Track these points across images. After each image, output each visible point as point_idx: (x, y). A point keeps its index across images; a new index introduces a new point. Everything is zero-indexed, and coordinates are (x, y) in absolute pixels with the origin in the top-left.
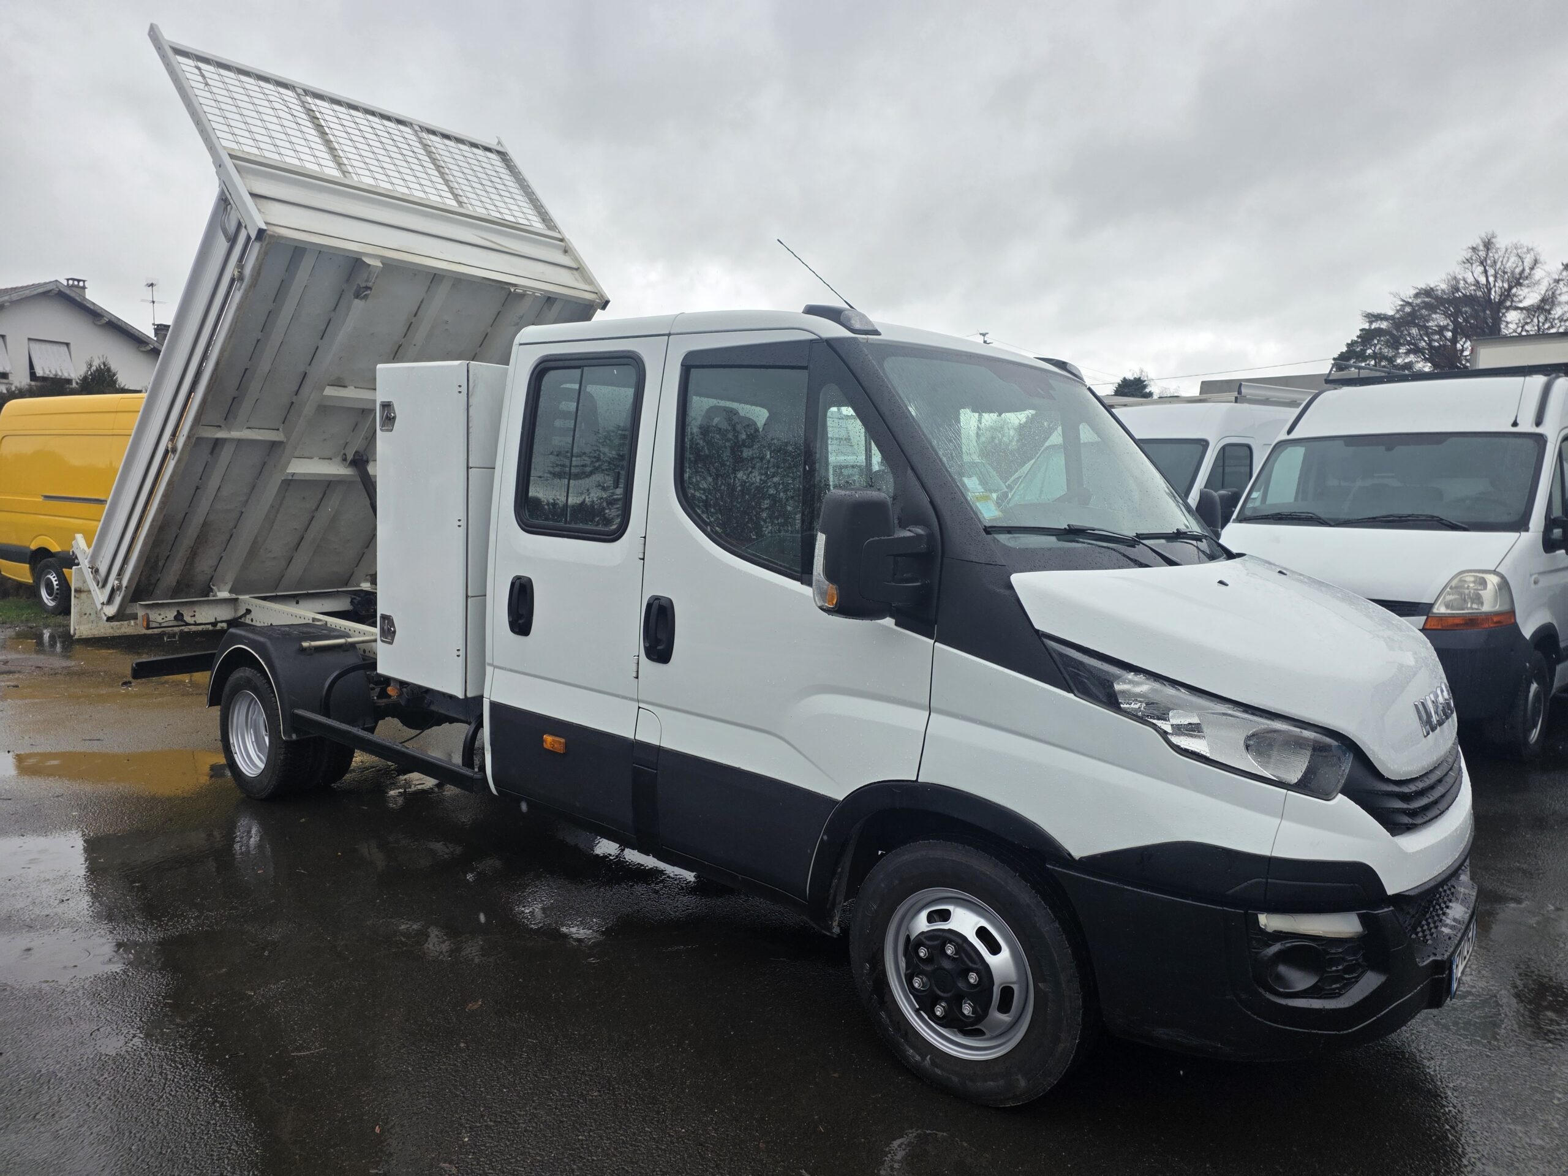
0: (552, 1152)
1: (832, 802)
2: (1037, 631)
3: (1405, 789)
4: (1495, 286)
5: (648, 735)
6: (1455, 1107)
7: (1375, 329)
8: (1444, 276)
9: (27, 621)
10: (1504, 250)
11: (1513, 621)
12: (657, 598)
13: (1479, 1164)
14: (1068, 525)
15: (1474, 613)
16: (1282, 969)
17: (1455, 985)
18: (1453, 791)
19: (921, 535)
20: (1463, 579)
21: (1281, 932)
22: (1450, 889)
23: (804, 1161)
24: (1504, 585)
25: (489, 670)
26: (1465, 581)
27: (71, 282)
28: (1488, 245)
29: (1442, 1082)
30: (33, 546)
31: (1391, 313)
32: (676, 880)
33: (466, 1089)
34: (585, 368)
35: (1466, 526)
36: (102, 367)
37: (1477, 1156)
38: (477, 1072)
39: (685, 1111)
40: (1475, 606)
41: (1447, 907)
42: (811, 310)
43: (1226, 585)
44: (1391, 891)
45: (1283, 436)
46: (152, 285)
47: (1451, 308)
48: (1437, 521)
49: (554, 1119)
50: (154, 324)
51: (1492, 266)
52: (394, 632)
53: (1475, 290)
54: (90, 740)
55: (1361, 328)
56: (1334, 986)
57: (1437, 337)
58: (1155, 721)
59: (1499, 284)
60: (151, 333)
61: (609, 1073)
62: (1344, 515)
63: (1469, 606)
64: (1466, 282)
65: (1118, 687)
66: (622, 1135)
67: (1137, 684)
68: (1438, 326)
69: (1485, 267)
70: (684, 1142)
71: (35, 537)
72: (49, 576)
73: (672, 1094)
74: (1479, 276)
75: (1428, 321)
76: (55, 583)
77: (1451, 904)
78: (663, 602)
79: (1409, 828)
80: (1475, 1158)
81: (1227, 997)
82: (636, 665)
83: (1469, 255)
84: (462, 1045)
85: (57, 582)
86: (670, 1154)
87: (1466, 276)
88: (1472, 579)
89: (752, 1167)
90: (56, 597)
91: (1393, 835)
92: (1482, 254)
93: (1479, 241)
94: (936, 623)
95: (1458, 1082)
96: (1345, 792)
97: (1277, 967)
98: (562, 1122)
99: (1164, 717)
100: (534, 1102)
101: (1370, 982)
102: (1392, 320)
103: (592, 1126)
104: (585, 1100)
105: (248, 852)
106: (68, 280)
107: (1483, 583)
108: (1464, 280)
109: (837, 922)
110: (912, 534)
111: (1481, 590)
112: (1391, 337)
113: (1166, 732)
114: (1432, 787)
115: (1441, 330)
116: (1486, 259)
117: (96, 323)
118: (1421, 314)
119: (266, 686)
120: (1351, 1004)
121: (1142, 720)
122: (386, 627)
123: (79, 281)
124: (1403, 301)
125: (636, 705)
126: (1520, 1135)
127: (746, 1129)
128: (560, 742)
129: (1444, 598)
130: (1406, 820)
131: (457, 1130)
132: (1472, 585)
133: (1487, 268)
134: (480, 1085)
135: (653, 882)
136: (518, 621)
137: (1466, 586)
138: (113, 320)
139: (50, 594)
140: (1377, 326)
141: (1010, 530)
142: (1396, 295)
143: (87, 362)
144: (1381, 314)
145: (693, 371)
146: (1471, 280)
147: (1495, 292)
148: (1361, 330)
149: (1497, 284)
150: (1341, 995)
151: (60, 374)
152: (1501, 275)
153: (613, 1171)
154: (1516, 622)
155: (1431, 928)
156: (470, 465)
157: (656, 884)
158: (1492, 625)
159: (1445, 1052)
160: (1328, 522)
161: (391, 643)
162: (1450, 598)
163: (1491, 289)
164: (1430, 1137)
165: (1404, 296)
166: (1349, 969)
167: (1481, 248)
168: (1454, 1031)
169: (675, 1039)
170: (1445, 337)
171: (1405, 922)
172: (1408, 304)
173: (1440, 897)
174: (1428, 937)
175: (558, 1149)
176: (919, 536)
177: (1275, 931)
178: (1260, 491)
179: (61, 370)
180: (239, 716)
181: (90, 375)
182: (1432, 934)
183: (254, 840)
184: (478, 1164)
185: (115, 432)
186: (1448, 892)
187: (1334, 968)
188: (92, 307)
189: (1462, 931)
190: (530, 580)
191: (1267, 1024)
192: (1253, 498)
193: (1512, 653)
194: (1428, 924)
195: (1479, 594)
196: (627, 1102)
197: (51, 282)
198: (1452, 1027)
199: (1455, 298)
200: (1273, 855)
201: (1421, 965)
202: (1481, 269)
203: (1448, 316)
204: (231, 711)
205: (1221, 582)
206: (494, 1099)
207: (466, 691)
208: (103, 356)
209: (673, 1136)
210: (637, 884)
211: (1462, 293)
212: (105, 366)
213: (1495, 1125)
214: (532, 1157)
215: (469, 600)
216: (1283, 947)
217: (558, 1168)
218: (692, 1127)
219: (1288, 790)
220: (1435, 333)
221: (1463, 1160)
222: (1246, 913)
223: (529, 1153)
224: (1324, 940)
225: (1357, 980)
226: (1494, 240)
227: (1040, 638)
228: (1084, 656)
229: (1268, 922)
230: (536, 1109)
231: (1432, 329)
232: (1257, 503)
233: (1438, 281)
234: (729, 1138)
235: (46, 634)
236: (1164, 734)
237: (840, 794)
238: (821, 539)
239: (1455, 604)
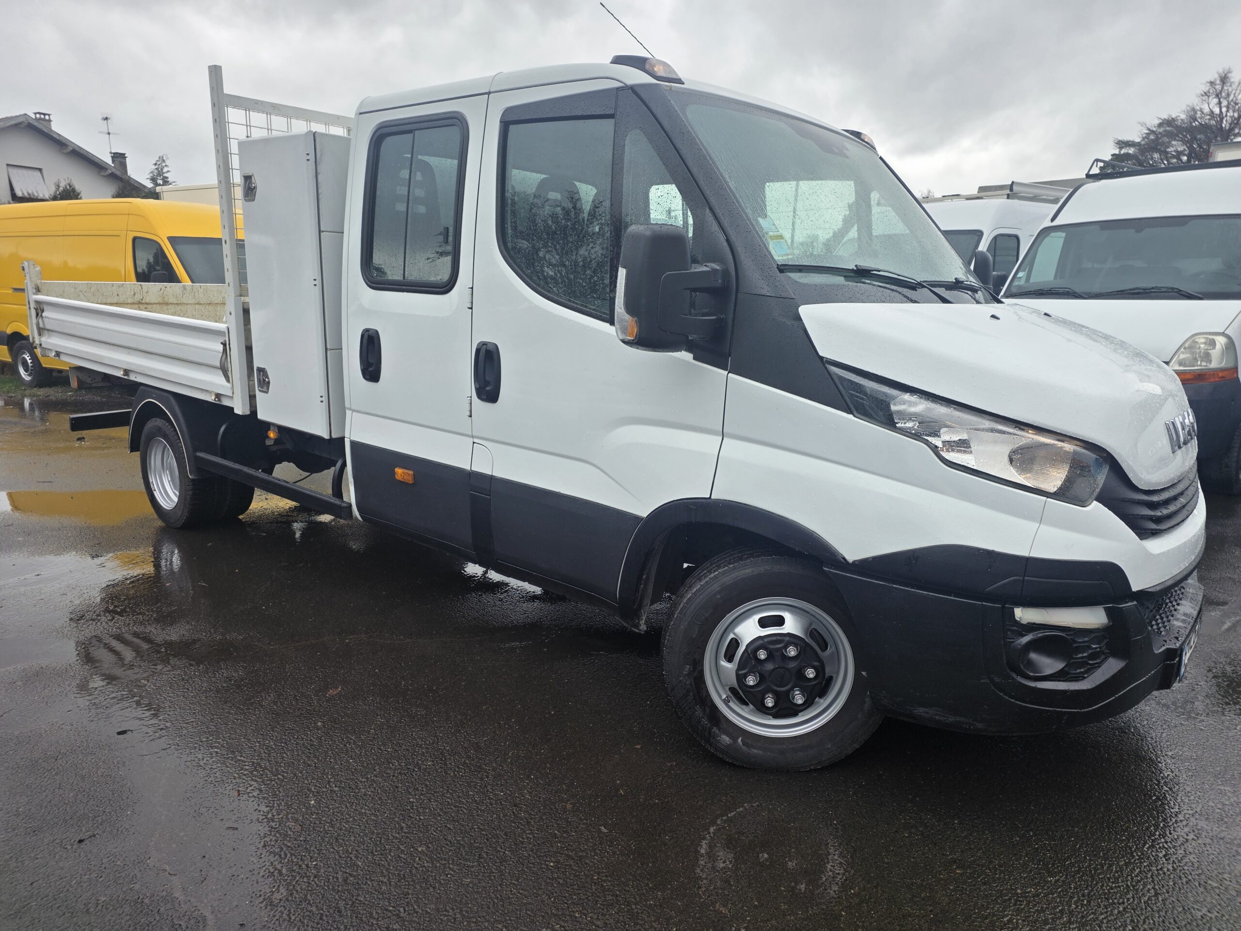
0: (385, 812)
1: (637, 518)
2: (821, 358)
3: (1155, 498)
4: (1226, 115)
5: (482, 467)
6: (1172, 772)
7: (1124, 154)
8: (1184, 108)
9: (8, 392)
10: (1237, 83)
11: (1235, 375)
12: (484, 344)
13: (1193, 819)
14: (856, 266)
15: (1202, 369)
16: (1033, 656)
17: (1183, 670)
18: (1192, 503)
19: (717, 270)
20: (1196, 340)
21: (1034, 624)
22: (1180, 590)
23: (604, 819)
24: (1231, 345)
25: (348, 413)
26: (1197, 342)
27: (38, 116)
28: (1224, 79)
29: (1161, 751)
30: (9, 331)
31: (1138, 140)
32: (518, 591)
33: (318, 760)
34: (416, 132)
35: (1201, 296)
36: (68, 187)
37: (1191, 812)
38: (330, 746)
39: (506, 777)
40: (1204, 364)
41: (1178, 604)
42: (619, 60)
43: (998, 318)
44: (1135, 588)
45: (1047, 223)
46: (106, 119)
47: (1188, 136)
48: (1177, 292)
49: (391, 785)
50: (111, 153)
51: (1225, 98)
52: (269, 383)
53: (1209, 119)
54: (43, 482)
55: (1112, 153)
56: (1078, 671)
57: (1174, 160)
58: (926, 438)
59: (1231, 113)
60: (109, 160)
61: (443, 746)
62: (1096, 289)
63: (1199, 363)
64: (1203, 113)
65: (893, 408)
66: (448, 798)
67: (911, 404)
68: (1177, 151)
69: (1219, 99)
70: (501, 804)
71: (9, 324)
72: (24, 356)
73: (496, 763)
74: (1213, 107)
75: (1168, 147)
76: (29, 361)
77: (1181, 602)
78: (490, 347)
79: (1155, 534)
80: (1189, 814)
81: (983, 681)
82: (468, 405)
83: (1207, 89)
84: (319, 724)
85: (31, 361)
86: (488, 814)
87: (1203, 107)
88: (1203, 340)
89: (558, 824)
90: (31, 373)
91: (1141, 540)
92: (1218, 87)
93: (1217, 76)
94: (730, 356)
95: (1176, 751)
96: (1099, 499)
97: (1029, 654)
98: (397, 787)
99: (936, 434)
100: (375, 770)
101: (1112, 667)
102: (1138, 146)
103: (423, 791)
104: (420, 769)
105: (172, 570)
106: (35, 114)
107: (1213, 343)
108: (1201, 110)
109: (644, 620)
110: (708, 269)
111: (1210, 349)
112: (1136, 160)
113: (936, 447)
114: (1175, 498)
115: (1179, 154)
116: (1221, 93)
117: (62, 151)
118: (1163, 141)
119: (174, 433)
120: (1094, 686)
121: (916, 436)
122: (262, 379)
123: (45, 114)
124: (1149, 129)
125: (471, 440)
126: (1229, 794)
127: (556, 792)
128: (409, 474)
129: (1179, 356)
130: (1153, 526)
131: (305, 795)
132: (1202, 346)
133: (1222, 100)
134: (330, 756)
135: (498, 592)
136: (368, 369)
137: (1198, 346)
138: (78, 149)
139: (26, 371)
140: (1126, 151)
141: (800, 269)
142: (1143, 124)
143: (55, 184)
144: (1130, 141)
145: (512, 128)
146: (1206, 110)
147: (1226, 121)
148: (1112, 155)
149: (1228, 114)
150: (1084, 678)
151: (36, 194)
152: (1233, 106)
153: (437, 829)
154: (1238, 377)
155: (1165, 622)
156: (322, 229)
157: (502, 593)
158: (1217, 380)
159: (1164, 726)
160: (1082, 295)
161: (267, 392)
162: (1182, 356)
163: (1223, 118)
164: (1151, 797)
165: (1150, 125)
166: (1093, 656)
167: (1218, 82)
168: (1173, 709)
169: (503, 717)
170: (1181, 160)
171: (1145, 615)
172: (1152, 132)
173: (1172, 596)
174: (1162, 629)
175: (392, 810)
176: (714, 271)
177: (1028, 623)
178: (1025, 271)
179: (37, 192)
180: (155, 460)
181: (59, 195)
182: (1165, 627)
183: (176, 560)
184: (320, 823)
185: (65, 233)
186: (1178, 592)
187: (1080, 655)
188: (58, 138)
189: (1191, 624)
190: (377, 332)
191: (1017, 704)
192: (1017, 277)
193: (1233, 403)
194: (1162, 618)
195: (1208, 353)
196: (455, 770)
197: (20, 115)
198: (1171, 706)
199: (1192, 127)
200: (1031, 555)
201: (1156, 652)
202: (1216, 101)
203: (1184, 142)
204: (148, 454)
205: (993, 316)
206: (341, 768)
207: (331, 432)
208: (68, 178)
209: (492, 799)
210: (485, 593)
211: (1198, 122)
212: (70, 187)
213: (1207, 787)
214: (368, 816)
215: (328, 352)
216: (1035, 637)
217: (389, 826)
218: (510, 791)
219: (1048, 497)
220: (1173, 157)
221: (1179, 816)
222: (1003, 607)
223: (366, 813)
224: (1073, 630)
225: (1099, 665)
226: (1229, 75)
227: (824, 365)
228: (864, 380)
229: (1023, 615)
230: (376, 777)
231: (1171, 154)
232: (1022, 282)
233: (1178, 111)
234: (541, 799)
235: (27, 403)
236: (935, 449)
237: (644, 512)
238: (622, 273)
239: (1187, 362)
